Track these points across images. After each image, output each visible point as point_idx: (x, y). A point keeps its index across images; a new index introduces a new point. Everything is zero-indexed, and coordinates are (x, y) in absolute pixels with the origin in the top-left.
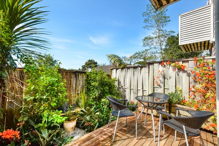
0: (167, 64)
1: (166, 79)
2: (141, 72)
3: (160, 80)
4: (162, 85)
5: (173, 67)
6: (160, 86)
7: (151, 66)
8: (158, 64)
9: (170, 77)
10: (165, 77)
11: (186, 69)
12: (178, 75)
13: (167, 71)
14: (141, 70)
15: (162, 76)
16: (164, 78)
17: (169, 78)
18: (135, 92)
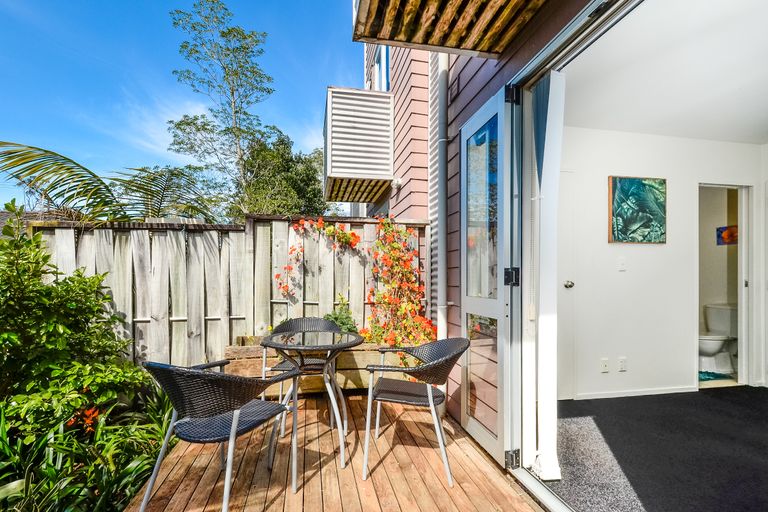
0: (312, 226)
1: (310, 274)
2: (220, 250)
3: (293, 279)
4: (298, 294)
5: (328, 239)
6: (291, 297)
7: (260, 229)
8: (287, 224)
9: (320, 269)
10: (308, 267)
11: (358, 247)
12: (341, 262)
13: (312, 250)
14: (220, 242)
15: (298, 264)
16: (305, 271)
17: (316, 270)
18: (194, 330)
